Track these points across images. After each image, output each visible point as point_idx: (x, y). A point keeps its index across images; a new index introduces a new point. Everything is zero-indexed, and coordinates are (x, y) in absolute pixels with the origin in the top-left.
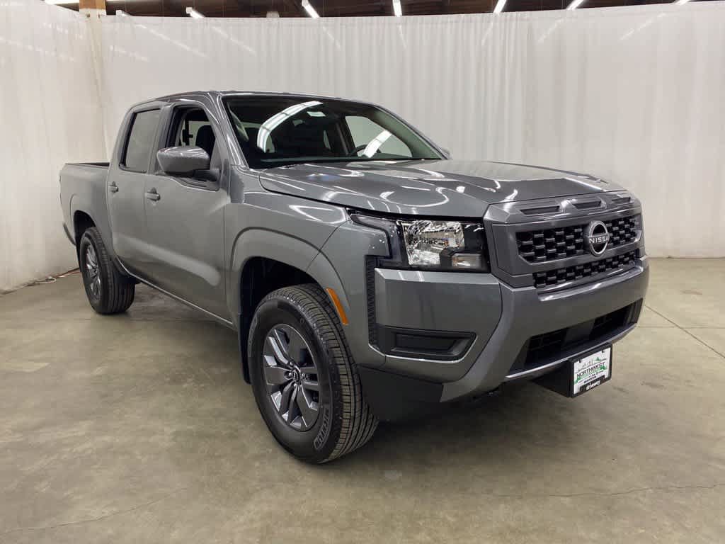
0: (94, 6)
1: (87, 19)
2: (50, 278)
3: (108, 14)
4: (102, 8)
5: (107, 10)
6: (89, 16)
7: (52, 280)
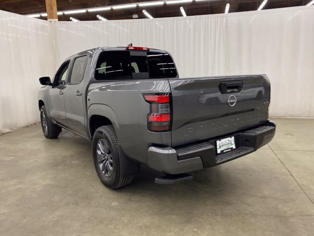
0: (53, 18)
1: (51, 23)
2: (33, 124)
3: (59, 21)
4: (56, 18)
5: (58, 19)
6: (51, 22)
7: (33, 125)
